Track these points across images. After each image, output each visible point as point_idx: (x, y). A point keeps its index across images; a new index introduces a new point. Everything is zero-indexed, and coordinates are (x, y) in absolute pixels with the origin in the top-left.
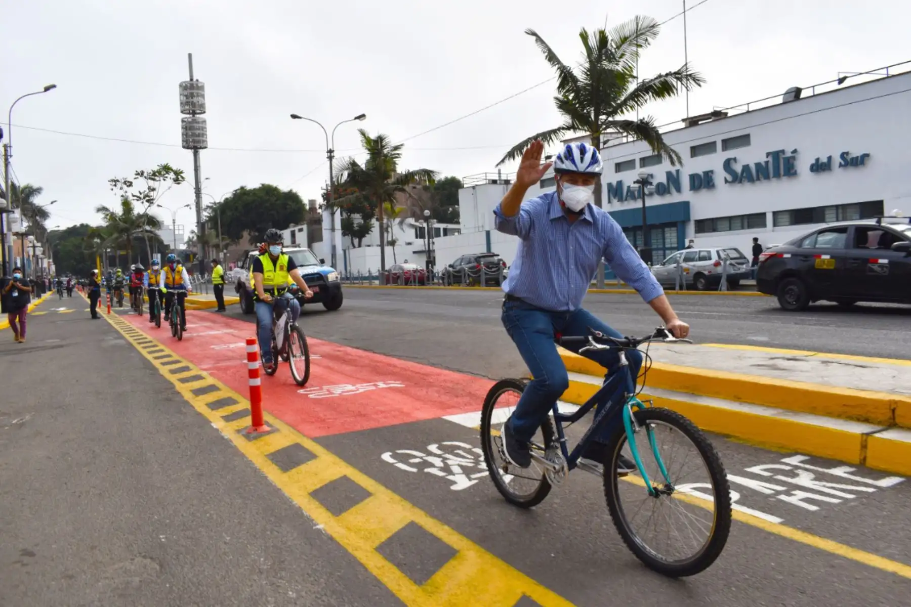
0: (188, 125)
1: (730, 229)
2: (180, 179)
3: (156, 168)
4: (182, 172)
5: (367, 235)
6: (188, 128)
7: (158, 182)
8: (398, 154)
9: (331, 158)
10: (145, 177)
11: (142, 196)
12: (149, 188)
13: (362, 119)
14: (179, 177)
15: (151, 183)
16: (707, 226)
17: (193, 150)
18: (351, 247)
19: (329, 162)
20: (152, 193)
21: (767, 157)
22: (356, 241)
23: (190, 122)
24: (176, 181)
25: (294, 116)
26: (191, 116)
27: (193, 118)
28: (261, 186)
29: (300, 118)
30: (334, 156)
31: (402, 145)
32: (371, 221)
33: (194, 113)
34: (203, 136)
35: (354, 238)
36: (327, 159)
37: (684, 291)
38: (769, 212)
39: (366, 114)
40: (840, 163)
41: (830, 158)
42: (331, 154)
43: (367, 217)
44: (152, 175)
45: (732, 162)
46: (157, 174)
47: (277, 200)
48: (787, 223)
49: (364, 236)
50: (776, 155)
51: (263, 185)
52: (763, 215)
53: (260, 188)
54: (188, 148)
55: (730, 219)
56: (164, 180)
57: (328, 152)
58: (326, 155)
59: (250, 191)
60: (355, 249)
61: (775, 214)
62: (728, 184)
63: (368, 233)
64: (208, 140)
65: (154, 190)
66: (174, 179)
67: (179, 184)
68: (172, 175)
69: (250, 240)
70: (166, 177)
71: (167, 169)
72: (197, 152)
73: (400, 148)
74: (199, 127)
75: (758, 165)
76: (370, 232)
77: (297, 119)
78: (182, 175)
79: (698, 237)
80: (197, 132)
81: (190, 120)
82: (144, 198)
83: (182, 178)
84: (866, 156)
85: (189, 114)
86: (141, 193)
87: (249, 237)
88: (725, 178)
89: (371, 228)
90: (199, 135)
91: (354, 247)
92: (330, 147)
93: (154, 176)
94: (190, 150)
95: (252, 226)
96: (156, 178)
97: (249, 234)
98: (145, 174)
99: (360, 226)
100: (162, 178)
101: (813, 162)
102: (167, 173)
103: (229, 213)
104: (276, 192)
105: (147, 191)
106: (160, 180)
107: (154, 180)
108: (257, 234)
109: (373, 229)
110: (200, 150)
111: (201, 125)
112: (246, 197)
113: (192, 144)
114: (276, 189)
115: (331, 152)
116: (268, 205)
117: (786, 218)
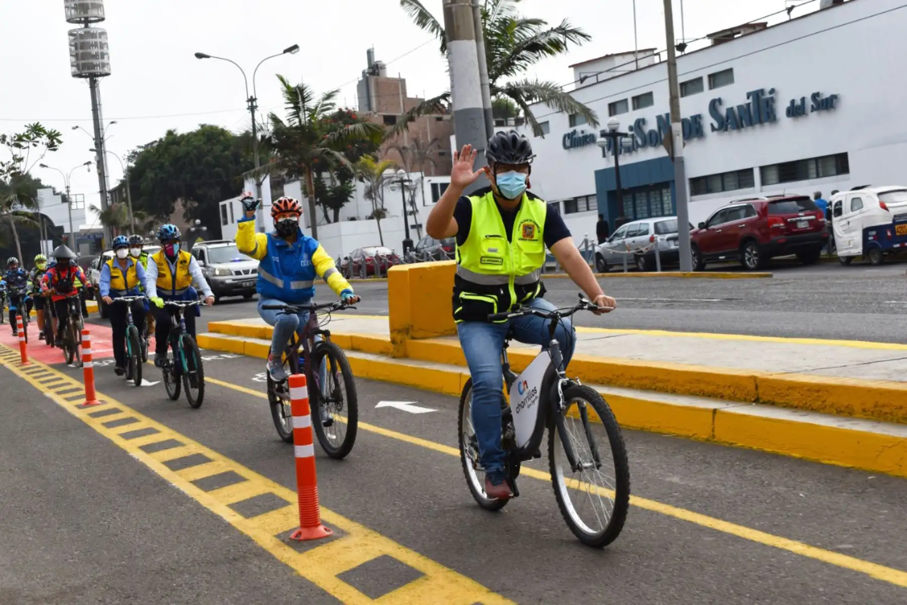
0: (79, 41)
1: (723, 190)
2: (56, 143)
3: (22, 131)
4: (58, 135)
5: (346, 204)
6: (79, 46)
7: (27, 149)
8: (331, 104)
9: (252, 109)
10: (8, 144)
11: (5, 169)
12: (14, 158)
13: (293, 51)
14: (55, 141)
15: (16, 151)
16: (702, 185)
17: (88, 79)
18: (325, 221)
19: (250, 115)
20: (17, 165)
21: (748, 98)
22: (331, 213)
23: (81, 36)
24: (51, 146)
25: (199, 56)
26: (83, 26)
27: (87, 30)
28: (199, 128)
29: (208, 57)
30: (256, 106)
31: (337, 91)
32: (350, 182)
33: (87, 22)
34: (103, 58)
35: (328, 209)
36: (249, 111)
37: (659, 273)
38: (756, 167)
39: (299, 45)
40: (812, 106)
41: (803, 99)
42: (252, 104)
43: (345, 175)
44: (17, 140)
45: (717, 103)
46: (24, 138)
47: (223, 151)
48: (775, 181)
49: (342, 206)
50: (757, 95)
51: (203, 126)
52: (750, 171)
53: (198, 132)
54: (80, 76)
55: (722, 176)
56: (35, 145)
57: (248, 101)
58: (247, 105)
59: (182, 136)
60: (330, 225)
61: (763, 169)
62: (715, 132)
63: (347, 201)
64: (111, 62)
65: (21, 160)
66: (47, 144)
67: (55, 150)
68: (45, 139)
69: (185, 215)
70: (38, 142)
71: (37, 130)
72: (95, 81)
73: (332, 96)
74: (96, 43)
75: (740, 107)
76: (349, 199)
77: (203, 59)
78: (58, 138)
79: (694, 201)
80: (94, 51)
81: (82, 32)
82: (8, 171)
83: (60, 142)
84: (834, 97)
85: (79, 22)
86: (3, 165)
87: (183, 211)
88: (712, 125)
89: (350, 192)
90: (95, 56)
91: (329, 222)
92: (251, 94)
93: (18, 141)
94: (83, 79)
95: (189, 193)
96: (22, 143)
97: (184, 206)
98: (8, 140)
99: (335, 190)
100: (31, 144)
101: (788, 105)
102: (38, 135)
103: (150, 175)
104: (222, 138)
105: (12, 161)
106: (28, 147)
107: (19, 146)
108: (196, 204)
109: (353, 194)
110: (99, 79)
111: (98, 40)
112: (175, 147)
113: (86, 71)
114: (223, 132)
115: (252, 100)
116: (209, 158)
117: (773, 175)
